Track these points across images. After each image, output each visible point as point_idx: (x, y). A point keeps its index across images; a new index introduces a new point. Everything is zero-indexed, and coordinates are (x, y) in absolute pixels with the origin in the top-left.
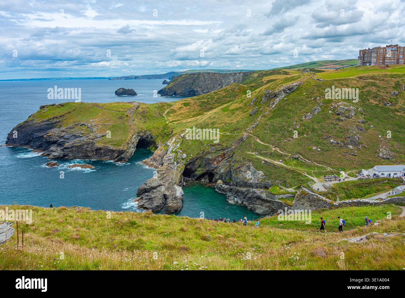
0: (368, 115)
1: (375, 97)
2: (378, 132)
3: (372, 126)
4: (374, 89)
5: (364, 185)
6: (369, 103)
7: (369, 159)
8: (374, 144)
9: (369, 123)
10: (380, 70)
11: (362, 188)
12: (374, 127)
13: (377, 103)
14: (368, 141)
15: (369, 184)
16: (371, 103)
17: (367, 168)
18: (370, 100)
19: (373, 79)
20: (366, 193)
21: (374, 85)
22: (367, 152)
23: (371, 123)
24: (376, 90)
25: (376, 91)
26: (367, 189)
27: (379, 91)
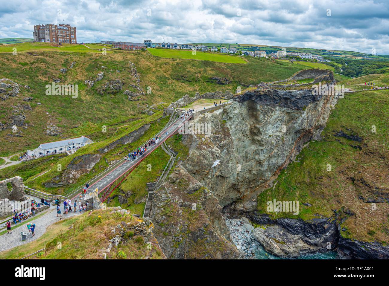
0: (35, 92)
1: (45, 74)
2: (46, 110)
3: (40, 103)
4: (43, 66)
5: (28, 168)
6: (38, 80)
7: (36, 138)
8: (42, 122)
9: (36, 100)
10: (53, 47)
11: (25, 170)
12: (42, 104)
13: (47, 79)
14: (35, 119)
15: (34, 165)
16: (41, 80)
17: (32, 148)
18: (39, 76)
19: (44, 55)
20: (29, 175)
21: (43, 61)
22: (34, 130)
23: (39, 101)
24: (45, 66)
25: (45, 68)
26: (31, 171)
27: (48, 67)
